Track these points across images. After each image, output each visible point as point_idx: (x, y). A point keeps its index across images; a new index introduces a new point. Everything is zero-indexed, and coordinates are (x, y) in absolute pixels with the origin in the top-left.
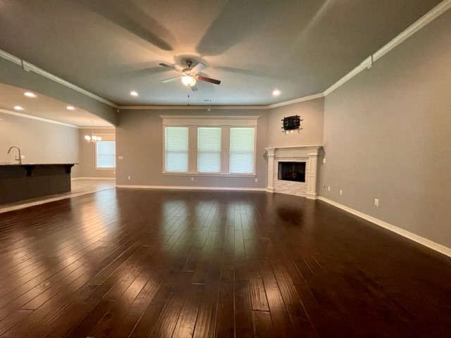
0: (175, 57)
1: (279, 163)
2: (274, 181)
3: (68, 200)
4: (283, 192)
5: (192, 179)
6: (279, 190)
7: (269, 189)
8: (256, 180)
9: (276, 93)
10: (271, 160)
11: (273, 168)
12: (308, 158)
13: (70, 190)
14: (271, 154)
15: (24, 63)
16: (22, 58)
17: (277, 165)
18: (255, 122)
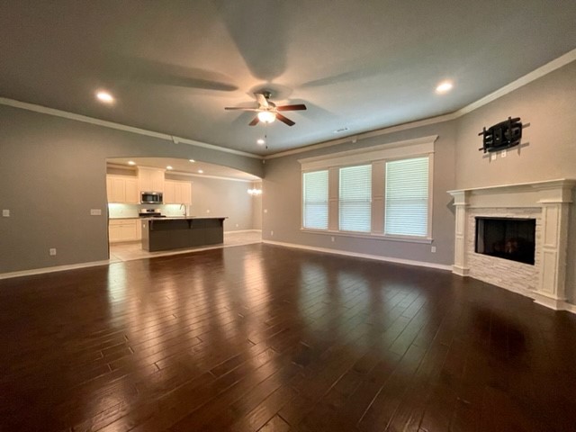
0: (248, 94)
1: (478, 219)
2: (466, 254)
3: (221, 250)
4: (486, 280)
5: (333, 239)
6: (477, 274)
7: (457, 268)
8: (433, 249)
9: (445, 87)
10: (460, 213)
11: (464, 229)
12: (539, 209)
13: (222, 242)
14: (460, 203)
15: (174, 138)
16: (171, 135)
17: (474, 224)
18: (430, 147)
